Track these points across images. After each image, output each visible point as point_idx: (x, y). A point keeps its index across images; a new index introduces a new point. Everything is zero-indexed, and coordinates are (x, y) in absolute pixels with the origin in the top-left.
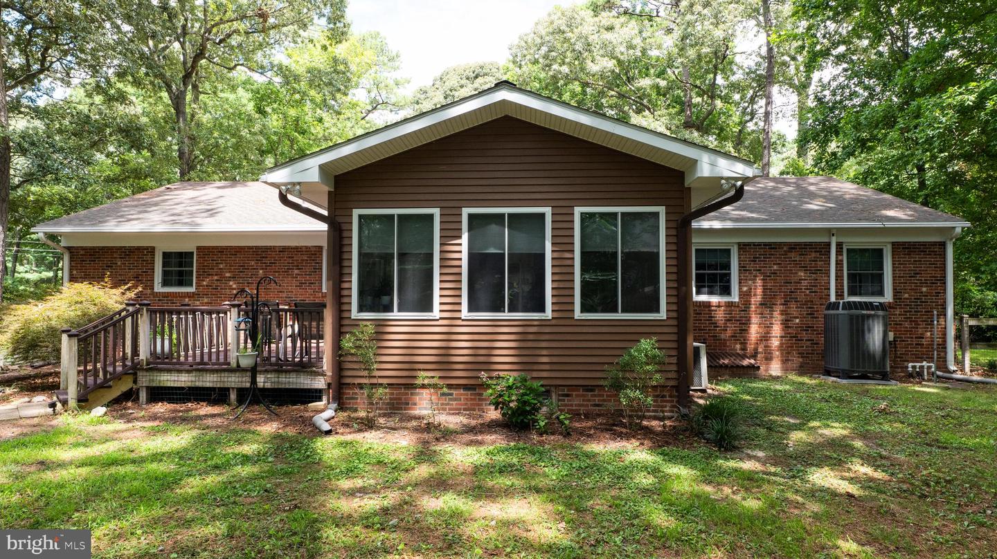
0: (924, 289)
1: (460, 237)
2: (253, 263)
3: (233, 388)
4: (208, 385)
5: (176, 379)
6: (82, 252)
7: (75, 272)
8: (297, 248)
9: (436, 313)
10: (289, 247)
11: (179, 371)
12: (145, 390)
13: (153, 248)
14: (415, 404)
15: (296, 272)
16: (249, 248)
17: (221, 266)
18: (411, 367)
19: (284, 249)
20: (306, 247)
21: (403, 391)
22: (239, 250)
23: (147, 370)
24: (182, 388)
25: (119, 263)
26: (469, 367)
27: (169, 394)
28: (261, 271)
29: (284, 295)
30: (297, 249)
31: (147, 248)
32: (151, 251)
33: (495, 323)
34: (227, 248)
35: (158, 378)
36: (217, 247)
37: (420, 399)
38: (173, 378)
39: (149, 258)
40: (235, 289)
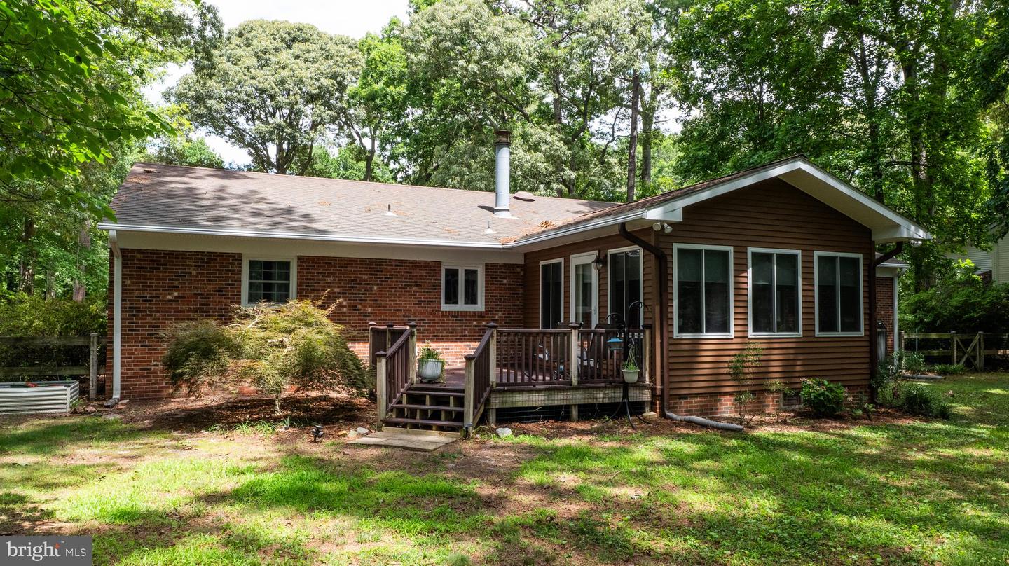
0: (883, 312)
1: (746, 271)
2: (366, 277)
3: (575, 405)
4: (556, 403)
5: (527, 398)
6: (139, 256)
7: (128, 282)
8: (415, 262)
9: (732, 334)
10: (406, 262)
11: (530, 391)
12: (494, 412)
13: (240, 255)
14: (717, 409)
15: (414, 288)
16: (362, 260)
17: (328, 280)
18: (716, 377)
19: (400, 263)
20: (425, 262)
21: (708, 399)
22: (350, 262)
23: (500, 392)
24: (534, 408)
25: (194, 273)
26: (757, 376)
27: (517, 414)
28: (375, 287)
29: (402, 314)
30: (415, 264)
31: (233, 255)
32: (238, 258)
33: (770, 341)
34: (335, 259)
35: (511, 399)
36: (323, 258)
37: (721, 405)
38: (524, 398)
39: (235, 267)
40: (345, 306)
